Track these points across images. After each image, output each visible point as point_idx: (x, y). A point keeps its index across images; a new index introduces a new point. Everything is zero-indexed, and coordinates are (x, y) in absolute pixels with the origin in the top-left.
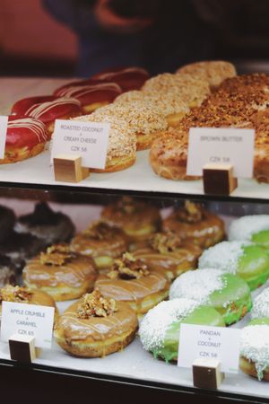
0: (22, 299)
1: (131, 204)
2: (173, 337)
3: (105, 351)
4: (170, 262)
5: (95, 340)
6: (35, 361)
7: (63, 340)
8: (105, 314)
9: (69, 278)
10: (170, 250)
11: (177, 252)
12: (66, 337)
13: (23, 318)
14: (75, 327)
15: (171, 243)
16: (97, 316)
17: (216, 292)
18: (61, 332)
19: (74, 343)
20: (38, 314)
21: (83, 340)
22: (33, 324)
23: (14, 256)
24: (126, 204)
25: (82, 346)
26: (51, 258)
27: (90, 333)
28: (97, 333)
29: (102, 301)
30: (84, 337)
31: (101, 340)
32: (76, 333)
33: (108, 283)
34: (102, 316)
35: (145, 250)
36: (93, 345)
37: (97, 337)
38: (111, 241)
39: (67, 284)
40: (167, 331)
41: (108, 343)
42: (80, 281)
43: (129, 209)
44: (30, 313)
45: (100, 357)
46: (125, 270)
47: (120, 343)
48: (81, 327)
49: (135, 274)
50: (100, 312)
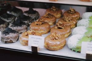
0: (33, 34)
1: (55, 8)
2: (79, 45)
3: (58, 49)
4: (69, 24)
5: (56, 46)
6: (38, 52)
7: (46, 46)
8: (58, 39)
9: (43, 28)
10: (69, 21)
11: (71, 21)
12: (47, 45)
13: (35, 40)
14: (50, 42)
15: (70, 19)
16: (56, 39)
17: (86, 33)
18: (46, 43)
19: (50, 47)
20: (40, 39)
21: (53, 46)
22: (38, 42)
23: (26, 22)
24: (53, 8)
25: (52, 48)
26: (38, 23)
27: (55, 44)
28: (57, 44)
29: (57, 35)
30: (53, 45)
31: (58, 46)
32: (51, 44)
33: (55, 30)
34: (57, 39)
35: (63, 21)
36: (55, 47)
37: (57, 45)
38: (52, 18)
39: (43, 30)
40: (77, 44)
41: (59, 47)
42: (46, 29)
43: (54, 10)
44: (37, 38)
45: (57, 50)
46: (60, 26)
47: (62, 47)
48: (52, 42)
49: (62, 27)
50: (57, 38)
